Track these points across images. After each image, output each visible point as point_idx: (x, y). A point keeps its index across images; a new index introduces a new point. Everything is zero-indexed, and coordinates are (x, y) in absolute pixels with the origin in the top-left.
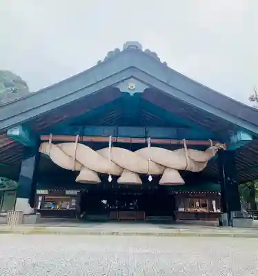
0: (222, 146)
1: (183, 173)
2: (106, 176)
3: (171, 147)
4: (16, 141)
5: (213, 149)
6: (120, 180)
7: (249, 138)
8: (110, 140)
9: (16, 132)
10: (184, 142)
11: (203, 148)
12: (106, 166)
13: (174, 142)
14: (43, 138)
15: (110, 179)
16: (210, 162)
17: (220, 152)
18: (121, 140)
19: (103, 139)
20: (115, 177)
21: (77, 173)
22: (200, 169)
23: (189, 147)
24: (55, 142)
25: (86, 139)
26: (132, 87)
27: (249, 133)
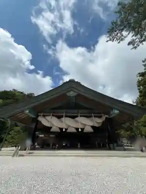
0: (107, 116)
1: (93, 127)
2: (62, 129)
3: (87, 117)
6: (68, 131)
8: (64, 114)
10: (93, 115)
11: (100, 117)
12: (64, 126)
14: (39, 114)
15: (64, 130)
17: (106, 118)
18: (68, 115)
20: (66, 129)
21: (51, 128)
23: (95, 117)
24: (44, 116)
27: (118, 110)
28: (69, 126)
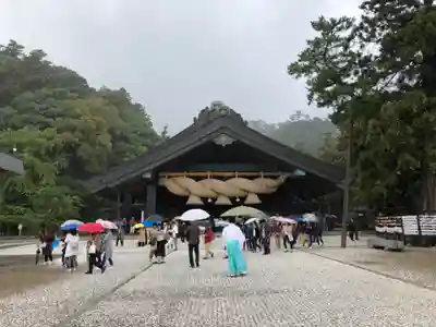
0: (287, 175)
1: (260, 195)
2: (207, 199)
3: (251, 178)
4: (146, 179)
5: (282, 179)
6: (217, 202)
7: (304, 174)
8: (209, 174)
9: (149, 176)
10: (262, 174)
11: (274, 178)
12: (207, 192)
13: (256, 174)
14: (161, 174)
16: (281, 188)
17: (288, 179)
19: (203, 174)
20: (214, 200)
21: (186, 198)
22: (274, 190)
23: (265, 177)
24: (169, 177)
25: (191, 174)
26: (223, 140)
27: (303, 170)
28: (219, 194)
